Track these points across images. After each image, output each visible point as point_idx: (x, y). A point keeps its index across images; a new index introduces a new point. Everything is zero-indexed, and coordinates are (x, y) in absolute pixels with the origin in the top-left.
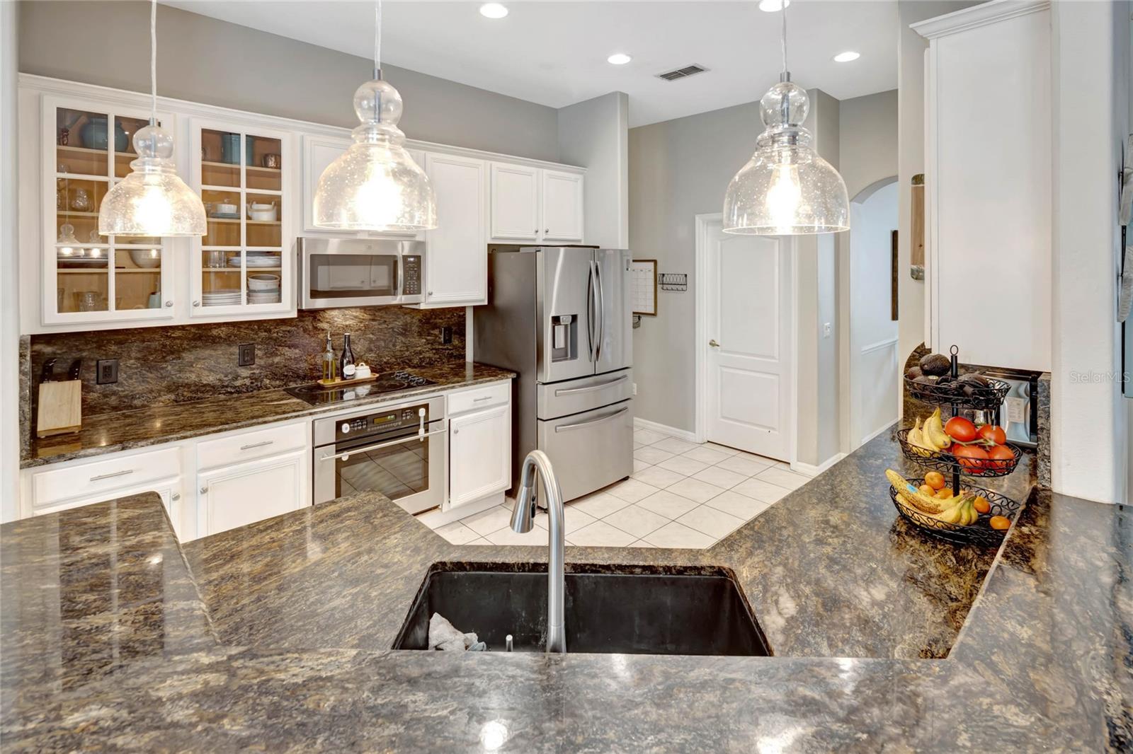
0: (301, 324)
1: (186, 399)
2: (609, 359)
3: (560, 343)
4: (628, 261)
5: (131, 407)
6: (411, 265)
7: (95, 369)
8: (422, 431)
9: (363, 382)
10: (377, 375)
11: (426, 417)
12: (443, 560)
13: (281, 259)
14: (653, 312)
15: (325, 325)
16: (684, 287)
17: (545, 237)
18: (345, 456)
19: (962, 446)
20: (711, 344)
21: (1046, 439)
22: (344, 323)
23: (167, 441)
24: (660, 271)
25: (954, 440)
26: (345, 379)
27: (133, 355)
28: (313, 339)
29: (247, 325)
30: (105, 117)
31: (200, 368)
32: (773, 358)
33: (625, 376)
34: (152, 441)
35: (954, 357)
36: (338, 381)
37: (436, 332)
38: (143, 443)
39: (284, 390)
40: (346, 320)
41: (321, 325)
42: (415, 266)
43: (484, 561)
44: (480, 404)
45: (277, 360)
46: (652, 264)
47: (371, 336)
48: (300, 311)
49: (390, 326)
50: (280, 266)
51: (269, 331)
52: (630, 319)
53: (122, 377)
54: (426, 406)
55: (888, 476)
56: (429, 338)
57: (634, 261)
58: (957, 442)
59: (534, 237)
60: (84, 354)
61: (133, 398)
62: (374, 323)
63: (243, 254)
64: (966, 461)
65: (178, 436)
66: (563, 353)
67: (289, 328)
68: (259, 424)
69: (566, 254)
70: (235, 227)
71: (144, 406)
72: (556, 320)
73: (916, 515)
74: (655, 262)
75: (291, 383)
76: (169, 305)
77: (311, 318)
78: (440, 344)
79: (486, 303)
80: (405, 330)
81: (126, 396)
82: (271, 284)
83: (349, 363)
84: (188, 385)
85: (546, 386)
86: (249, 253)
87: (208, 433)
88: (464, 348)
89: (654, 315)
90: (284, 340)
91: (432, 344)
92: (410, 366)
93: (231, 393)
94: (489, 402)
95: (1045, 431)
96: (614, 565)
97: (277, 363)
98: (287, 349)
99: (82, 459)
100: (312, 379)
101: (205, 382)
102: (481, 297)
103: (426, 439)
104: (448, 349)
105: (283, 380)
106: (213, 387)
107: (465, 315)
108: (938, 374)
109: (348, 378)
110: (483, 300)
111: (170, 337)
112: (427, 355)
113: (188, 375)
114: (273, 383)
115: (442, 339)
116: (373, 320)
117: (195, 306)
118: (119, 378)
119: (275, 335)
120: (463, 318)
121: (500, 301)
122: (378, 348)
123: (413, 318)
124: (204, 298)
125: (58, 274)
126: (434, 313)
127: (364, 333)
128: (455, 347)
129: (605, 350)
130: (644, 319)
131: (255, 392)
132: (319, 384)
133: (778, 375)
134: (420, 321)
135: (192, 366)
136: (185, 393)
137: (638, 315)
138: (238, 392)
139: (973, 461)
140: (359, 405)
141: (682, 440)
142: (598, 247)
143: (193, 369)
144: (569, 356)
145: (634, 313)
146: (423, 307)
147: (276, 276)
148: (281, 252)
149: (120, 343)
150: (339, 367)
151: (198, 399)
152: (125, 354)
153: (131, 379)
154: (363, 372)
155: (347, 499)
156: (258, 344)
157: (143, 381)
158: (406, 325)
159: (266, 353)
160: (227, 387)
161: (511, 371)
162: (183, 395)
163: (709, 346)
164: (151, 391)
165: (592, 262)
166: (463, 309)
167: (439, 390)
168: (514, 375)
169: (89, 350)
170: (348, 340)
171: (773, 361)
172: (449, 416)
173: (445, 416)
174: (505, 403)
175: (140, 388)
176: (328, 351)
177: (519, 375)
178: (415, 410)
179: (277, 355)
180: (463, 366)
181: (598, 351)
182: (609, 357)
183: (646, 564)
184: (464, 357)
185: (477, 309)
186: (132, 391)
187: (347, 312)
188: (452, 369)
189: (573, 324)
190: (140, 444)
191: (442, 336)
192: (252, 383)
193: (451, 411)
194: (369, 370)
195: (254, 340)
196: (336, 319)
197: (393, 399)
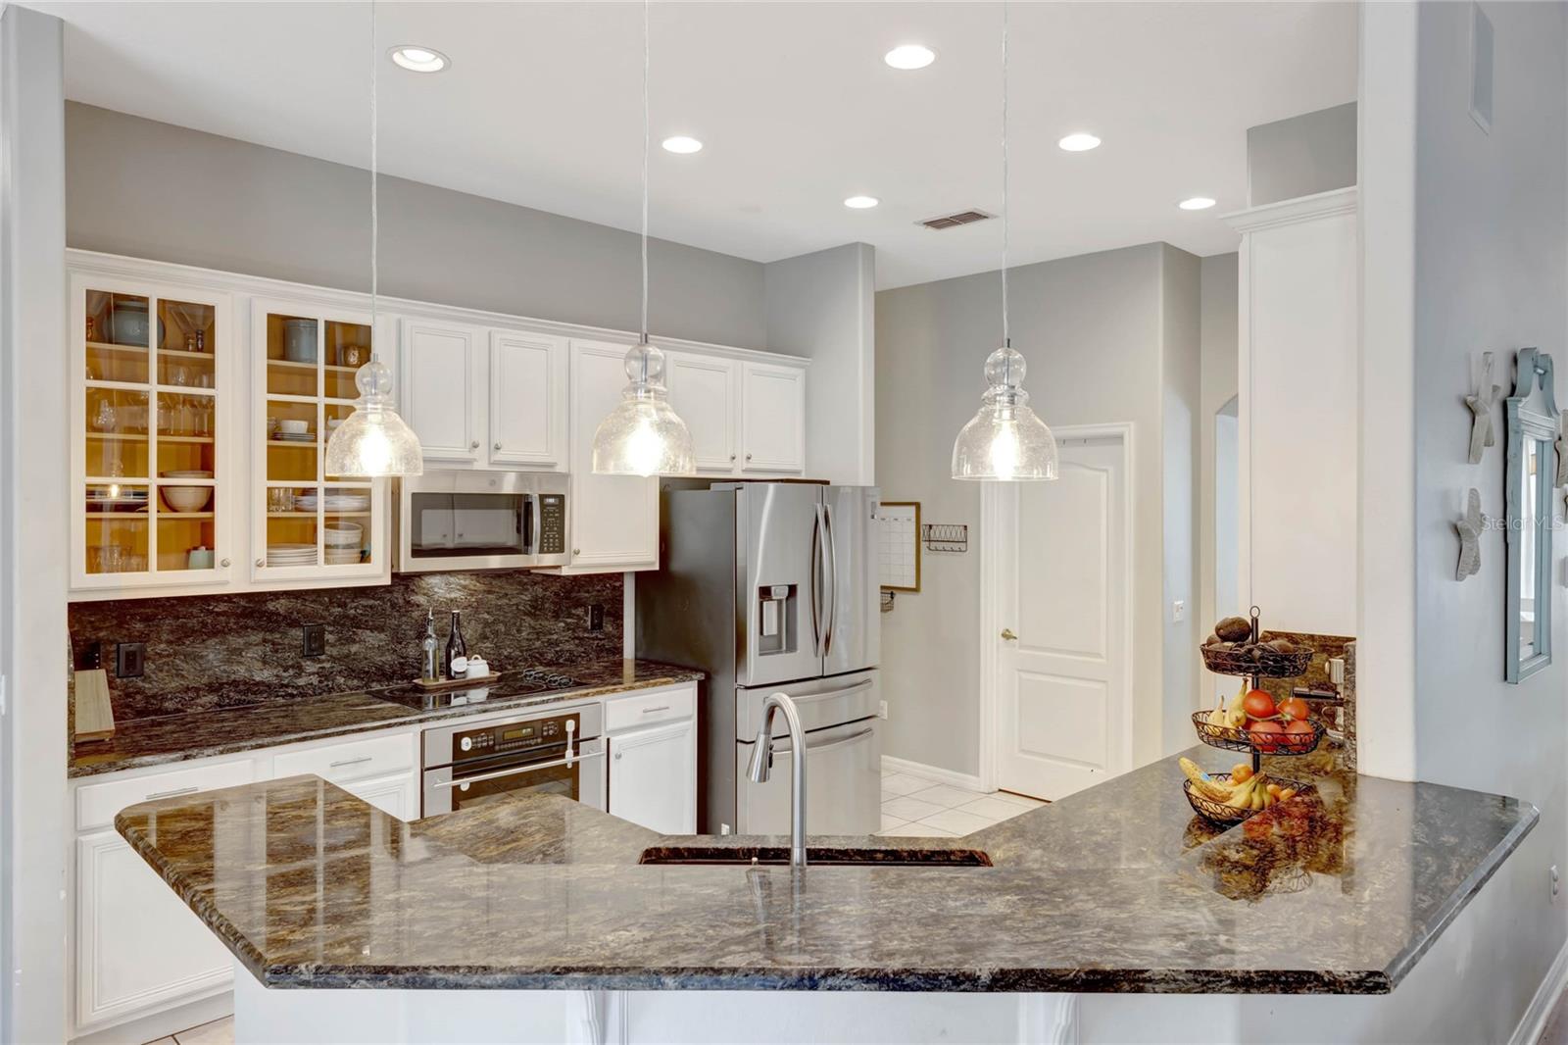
0: (388, 596)
1: (232, 703)
2: (843, 656)
3: (771, 628)
4: (873, 504)
5: (159, 711)
6: (551, 509)
7: (114, 655)
8: (569, 753)
9: (477, 684)
10: (499, 674)
11: (576, 733)
12: (657, 846)
13: (370, 500)
14: (913, 586)
15: (421, 599)
16: (963, 546)
17: (746, 466)
18: (465, 784)
19: (1257, 722)
20: (1004, 635)
21: (1352, 714)
22: (448, 596)
23: (239, 749)
24: (924, 521)
25: (1249, 716)
26: (454, 678)
27: (165, 637)
28: (404, 619)
29: (314, 597)
30: (145, 300)
31: (252, 658)
32: (1099, 655)
33: (868, 681)
34: (221, 749)
35: (1255, 621)
36: (443, 680)
37: (580, 611)
38: (210, 751)
39: (367, 693)
40: (450, 590)
41: (414, 598)
42: (555, 510)
43: (704, 846)
44: (652, 717)
45: (354, 648)
46: (913, 509)
47: (486, 616)
48: (395, 576)
49: (514, 601)
50: (369, 509)
51: (343, 605)
52: (876, 598)
53: (149, 667)
54: (576, 717)
55: (1181, 764)
56: (569, 620)
57: (883, 504)
58: (1252, 717)
59: (729, 465)
60: (102, 634)
61: (164, 698)
62: (490, 596)
63: (321, 493)
64: (1256, 737)
65: (253, 744)
66: (774, 643)
67: (371, 602)
68: (353, 731)
69: (777, 494)
70: (310, 453)
71: (178, 710)
72: (765, 593)
73: (1204, 803)
74: (918, 505)
75: (374, 684)
76: (225, 565)
77: (402, 588)
78: (585, 630)
79: (657, 568)
80: (535, 608)
81: (154, 696)
82: (352, 537)
83: (458, 654)
84: (235, 683)
85: (749, 691)
86: (328, 492)
87: (289, 742)
88: (621, 637)
89: (916, 590)
90: (364, 619)
91: (574, 631)
92: (541, 664)
93: (292, 696)
94: (666, 715)
95: (1351, 705)
96: (852, 850)
97: (355, 654)
98: (368, 632)
99: (137, 769)
100: (402, 679)
101: (258, 679)
102: (650, 560)
103: (576, 764)
104: (597, 638)
105: (362, 679)
106: (269, 686)
107: (622, 586)
108: (1234, 640)
109: (457, 676)
110: (653, 564)
111: (212, 612)
112: (567, 647)
113: (235, 668)
114: (349, 683)
115: (589, 623)
116: (489, 592)
117: (258, 566)
118: (146, 670)
119: (353, 611)
120: (620, 590)
121: (677, 565)
122: (496, 633)
123: (545, 590)
124: (269, 555)
125: (88, 519)
126: (578, 581)
127: (476, 610)
128: (609, 636)
129: (839, 643)
130: (898, 596)
131: (325, 696)
132: (416, 684)
133: (1104, 682)
134: (557, 594)
135: (241, 654)
136: (232, 694)
137: (890, 591)
138: (303, 695)
139: (1263, 736)
140: (485, 711)
141: (959, 788)
142: (827, 483)
143: (243, 660)
144: (784, 648)
145: (883, 587)
146: (565, 572)
147: (362, 525)
148: (370, 490)
149: (146, 619)
150: (444, 660)
151: (249, 703)
152: (153, 635)
153: (161, 671)
154: (478, 668)
155: (521, 800)
156: (329, 624)
157: (177, 675)
158: (536, 601)
159: (340, 639)
160: (287, 686)
161: (696, 670)
162: (228, 697)
163: (1002, 639)
164: (188, 689)
165: (819, 506)
166: (621, 575)
167: (594, 694)
168: (701, 676)
169: (107, 627)
170: (457, 620)
171: (1099, 660)
172: (607, 733)
173: (603, 733)
174: (689, 718)
175: (173, 685)
176: (430, 636)
177: (709, 677)
178: (560, 721)
179: (354, 642)
180: (621, 664)
181: (828, 640)
182: (844, 655)
183: (889, 848)
184: (619, 651)
185: (641, 577)
186: (163, 689)
187: (452, 579)
188: (606, 667)
189: (791, 600)
190: (206, 752)
191: (589, 619)
192: (320, 682)
193: (610, 726)
194: (487, 667)
195: (324, 618)
196: (436, 590)
197: (530, 704)
